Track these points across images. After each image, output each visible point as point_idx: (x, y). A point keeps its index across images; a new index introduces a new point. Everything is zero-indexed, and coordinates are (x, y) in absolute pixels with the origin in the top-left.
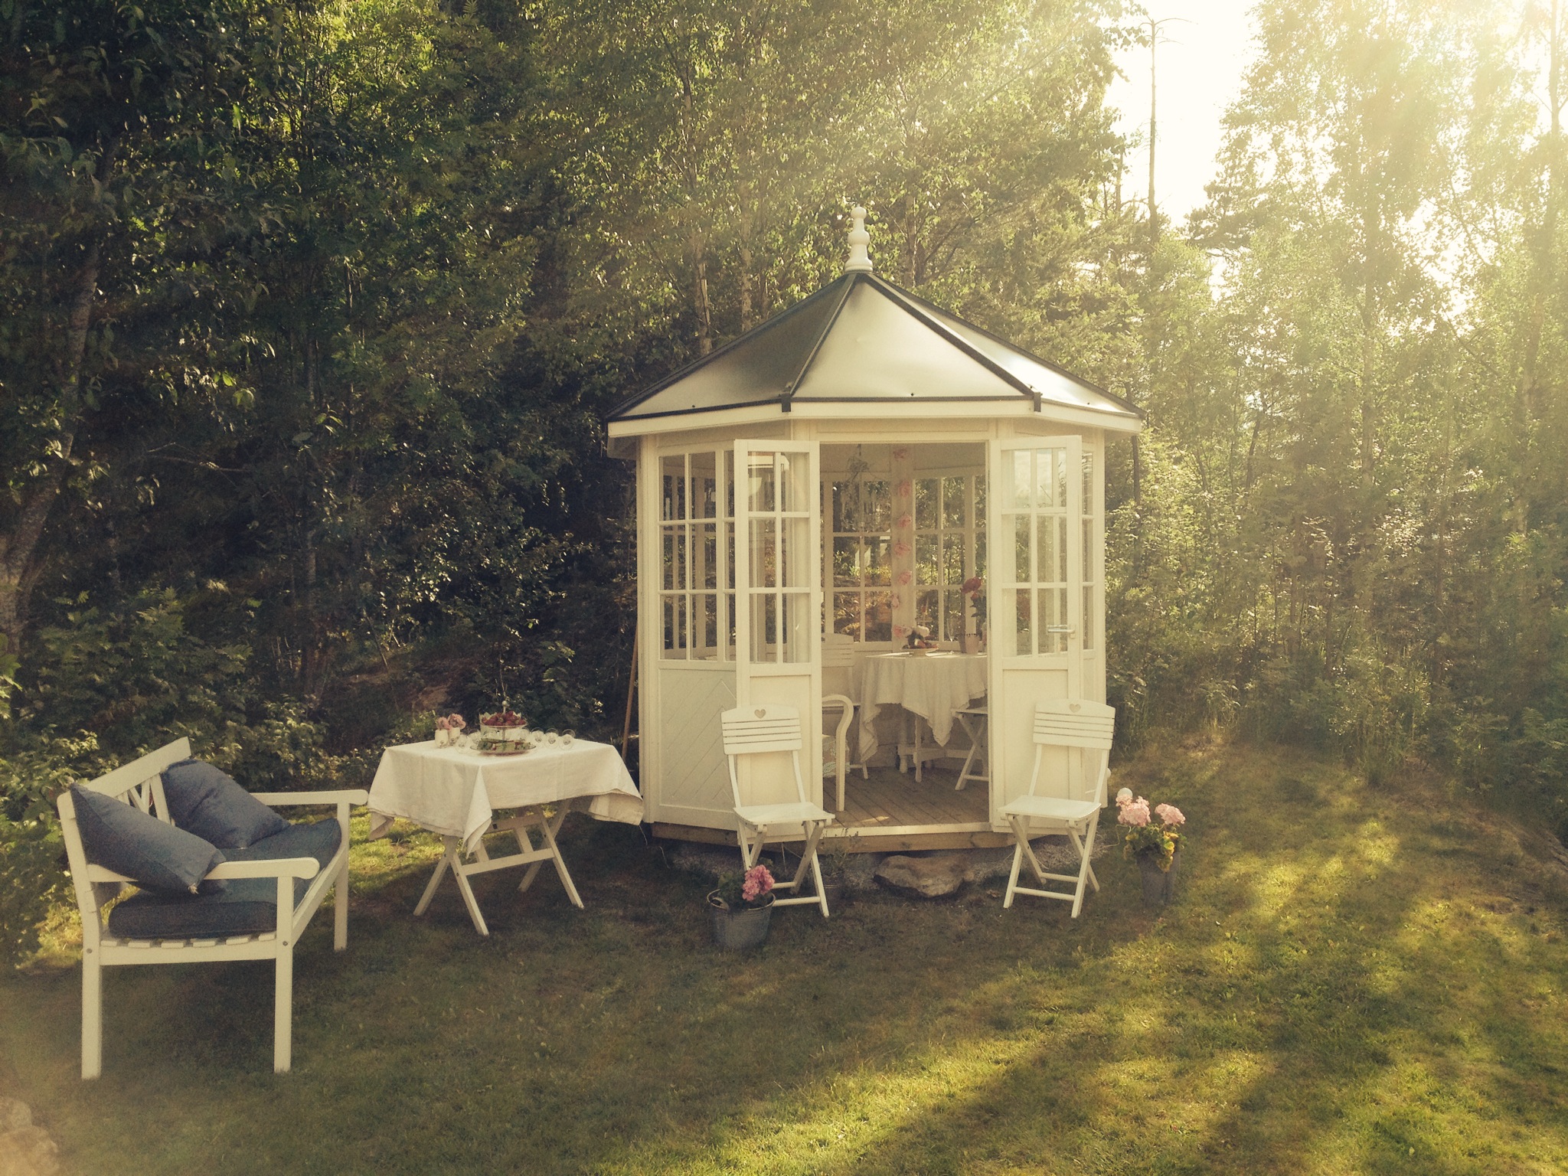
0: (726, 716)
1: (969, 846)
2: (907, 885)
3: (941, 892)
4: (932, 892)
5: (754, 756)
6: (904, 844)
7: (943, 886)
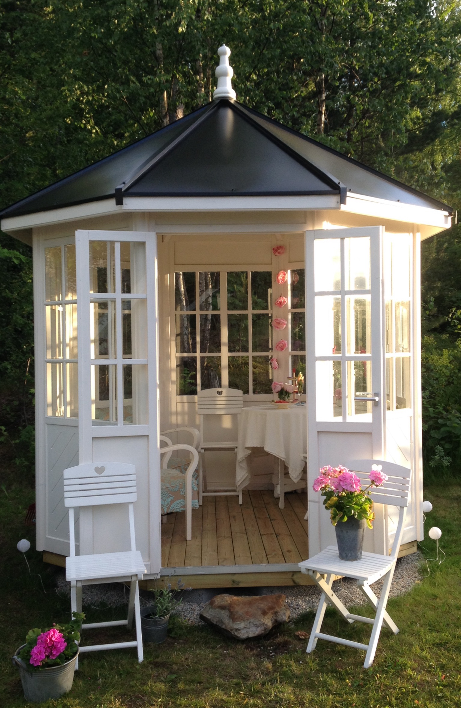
0: (68, 473)
1: (292, 584)
2: (224, 627)
3: (251, 635)
4: (243, 635)
5: (94, 508)
6: (233, 581)
7: (254, 629)
